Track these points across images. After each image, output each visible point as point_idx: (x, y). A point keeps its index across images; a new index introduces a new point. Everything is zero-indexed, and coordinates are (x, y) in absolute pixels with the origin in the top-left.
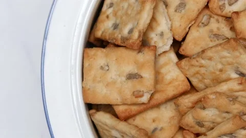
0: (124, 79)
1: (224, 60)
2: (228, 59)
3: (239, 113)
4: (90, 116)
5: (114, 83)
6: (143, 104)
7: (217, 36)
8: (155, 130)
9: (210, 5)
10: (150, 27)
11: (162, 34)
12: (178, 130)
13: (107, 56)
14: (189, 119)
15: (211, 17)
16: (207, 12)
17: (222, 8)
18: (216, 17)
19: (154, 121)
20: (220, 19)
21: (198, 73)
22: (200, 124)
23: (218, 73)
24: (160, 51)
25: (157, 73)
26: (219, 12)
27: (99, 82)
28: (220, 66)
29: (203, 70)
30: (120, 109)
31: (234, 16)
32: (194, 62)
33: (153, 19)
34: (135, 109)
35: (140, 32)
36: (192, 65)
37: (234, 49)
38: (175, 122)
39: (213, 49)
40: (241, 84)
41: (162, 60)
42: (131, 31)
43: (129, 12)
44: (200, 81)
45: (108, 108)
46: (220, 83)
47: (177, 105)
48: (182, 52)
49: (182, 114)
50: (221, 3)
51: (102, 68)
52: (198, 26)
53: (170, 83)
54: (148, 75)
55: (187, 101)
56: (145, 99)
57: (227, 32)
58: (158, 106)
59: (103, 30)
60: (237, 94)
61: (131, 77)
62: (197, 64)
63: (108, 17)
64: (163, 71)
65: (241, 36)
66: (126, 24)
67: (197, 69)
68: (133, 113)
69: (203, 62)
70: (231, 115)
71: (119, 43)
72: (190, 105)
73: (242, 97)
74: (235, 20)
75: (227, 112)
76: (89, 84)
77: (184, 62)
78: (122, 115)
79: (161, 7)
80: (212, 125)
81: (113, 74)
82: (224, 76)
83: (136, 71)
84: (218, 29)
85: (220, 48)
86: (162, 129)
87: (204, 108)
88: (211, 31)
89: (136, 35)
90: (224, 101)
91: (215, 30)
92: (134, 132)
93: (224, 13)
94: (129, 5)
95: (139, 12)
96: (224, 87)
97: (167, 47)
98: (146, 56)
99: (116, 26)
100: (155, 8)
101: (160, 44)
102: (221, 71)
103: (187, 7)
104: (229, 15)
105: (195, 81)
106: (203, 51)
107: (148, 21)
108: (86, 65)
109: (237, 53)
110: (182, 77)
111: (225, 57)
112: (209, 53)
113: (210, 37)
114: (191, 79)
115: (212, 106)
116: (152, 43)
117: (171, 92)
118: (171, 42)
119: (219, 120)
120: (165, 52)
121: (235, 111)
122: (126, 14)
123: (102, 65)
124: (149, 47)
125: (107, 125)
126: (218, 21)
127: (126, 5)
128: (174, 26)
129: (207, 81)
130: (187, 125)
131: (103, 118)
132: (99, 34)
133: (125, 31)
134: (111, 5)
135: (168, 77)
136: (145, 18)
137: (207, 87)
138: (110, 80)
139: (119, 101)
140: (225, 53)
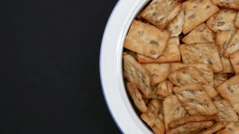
0: (149, 42)
1: (204, 52)
2: (207, 52)
3: (201, 82)
4: (123, 55)
5: (142, 42)
6: (154, 59)
7: (204, 39)
8: (154, 75)
9: (207, 22)
10: (172, 21)
11: (177, 27)
12: (166, 80)
13: (144, 27)
14: (174, 76)
15: (205, 28)
16: (204, 25)
17: (213, 25)
18: (208, 29)
19: (155, 70)
20: (210, 31)
21: (187, 54)
22: (179, 80)
23: (198, 58)
24: (173, 35)
25: (167, 46)
26: (211, 27)
27: (135, 39)
28: (201, 55)
29: (191, 54)
30: (140, 57)
31: (219, 32)
32: (188, 47)
33: (176, 17)
34: (148, 59)
35: (167, 21)
36: (187, 49)
37: (213, 48)
38: (166, 75)
39: (201, 44)
40: (209, 67)
41: (172, 41)
42: (162, 19)
43: (165, 9)
44: (187, 59)
45: (134, 54)
46: (198, 63)
47: (170, 66)
48: (183, 40)
49: (171, 72)
50: (213, 23)
51: (139, 32)
52: (197, 30)
53: (171, 54)
54: (162, 44)
55: (177, 66)
56: (155, 56)
57: (210, 39)
58: (160, 63)
59: (147, 14)
60: (204, 72)
61: (153, 42)
62: (190, 49)
63: (152, 8)
64: (170, 46)
65: (218, 43)
66: (161, 15)
67: (188, 52)
68: (146, 62)
69: (193, 49)
70: (196, 82)
71: (153, 23)
72: (177, 68)
73: (207, 75)
74: (218, 34)
75: (195, 80)
76: (130, 38)
77: (183, 46)
78: (140, 61)
79: (182, 13)
80: (184, 84)
81: (144, 38)
82: (201, 61)
83: (156, 40)
84: (207, 36)
85: (205, 45)
86: (157, 76)
87: (184, 73)
88: (203, 36)
89: (164, 21)
90: (196, 73)
91: (205, 35)
92: (144, 71)
93: (213, 29)
94: (166, 6)
95: (171, 11)
96: (199, 66)
97: (177, 35)
98: (165, 35)
99: (154, 14)
100: (179, 12)
101: (174, 32)
102: (200, 57)
103: (195, 18)
104: (215, 31)
105: (184, 58)
106: (195, 44)
107: (173, 17)
108: (132, 28)
109: (213, 51)
110: (178, 53)
111: (206, 51)
112: (198, 46)
113: (201, 38)
114: (182, 56)
115: (189, 73)
116: (170, 30)
117: (170, 58)
118: (180, 33)
119: (189, 82)
120: (174, 37)
121: (200, 81)
122: (163, 10)
123: (140, 31)
124: (168, 31)
125: (130, 63)
126: (208, 32)
127: (164, 5)
128: (185, 25)
129: (190, 60)
130: (172, 78)
131: (129, 58)
132: (144, 15)
133: (159, 18)
134: (156, 3)
135: (171, 51)
136: (172, 15)
137: (189, 63)
138: (141, 40)
139: (141, 53)
140: (207, 49)
